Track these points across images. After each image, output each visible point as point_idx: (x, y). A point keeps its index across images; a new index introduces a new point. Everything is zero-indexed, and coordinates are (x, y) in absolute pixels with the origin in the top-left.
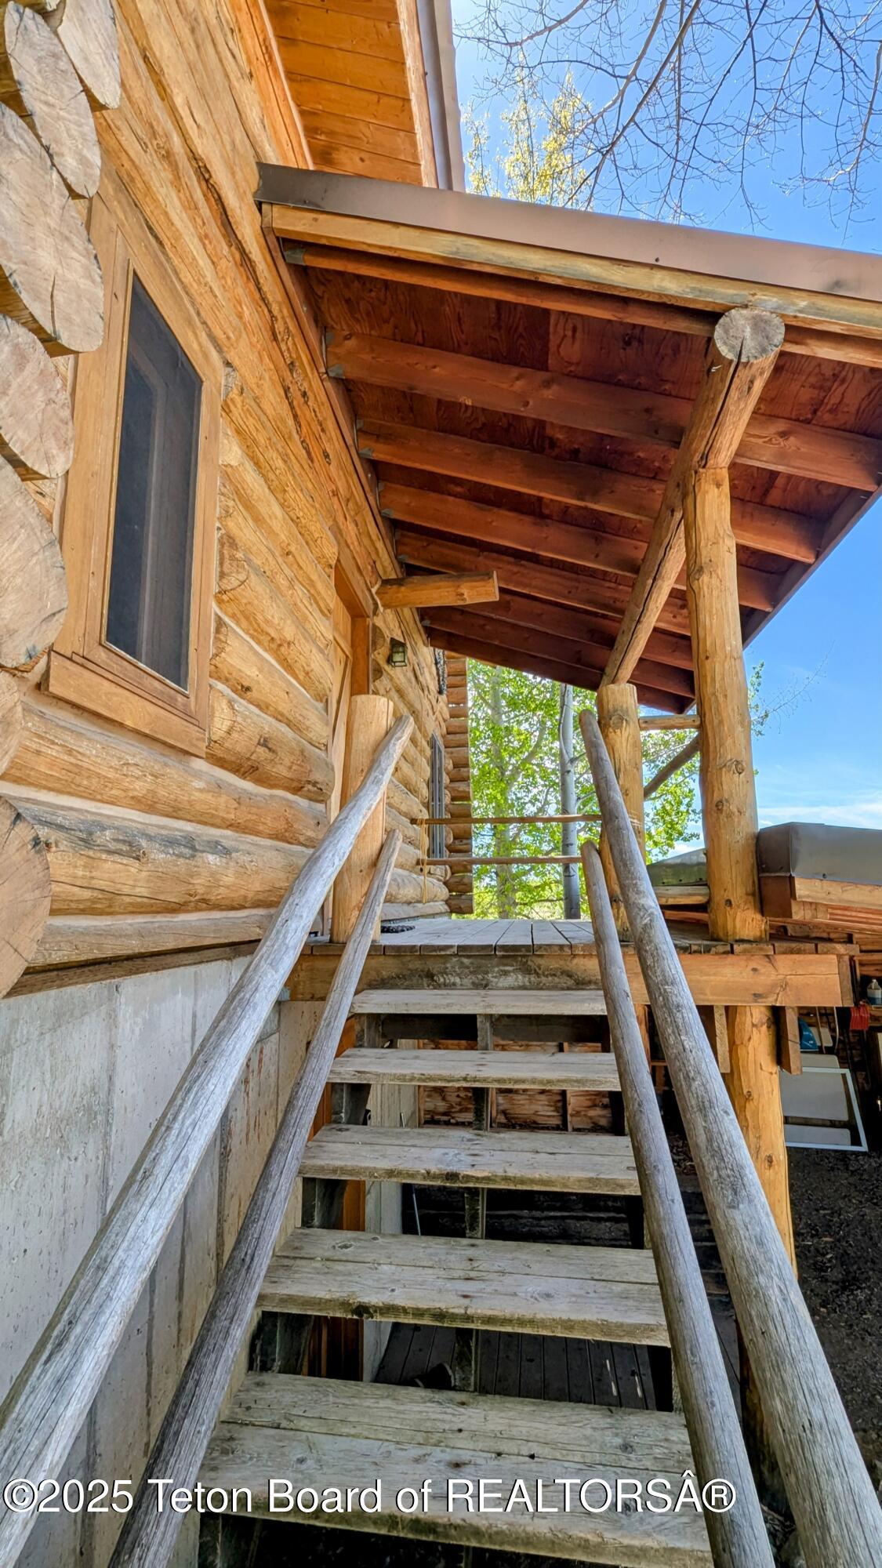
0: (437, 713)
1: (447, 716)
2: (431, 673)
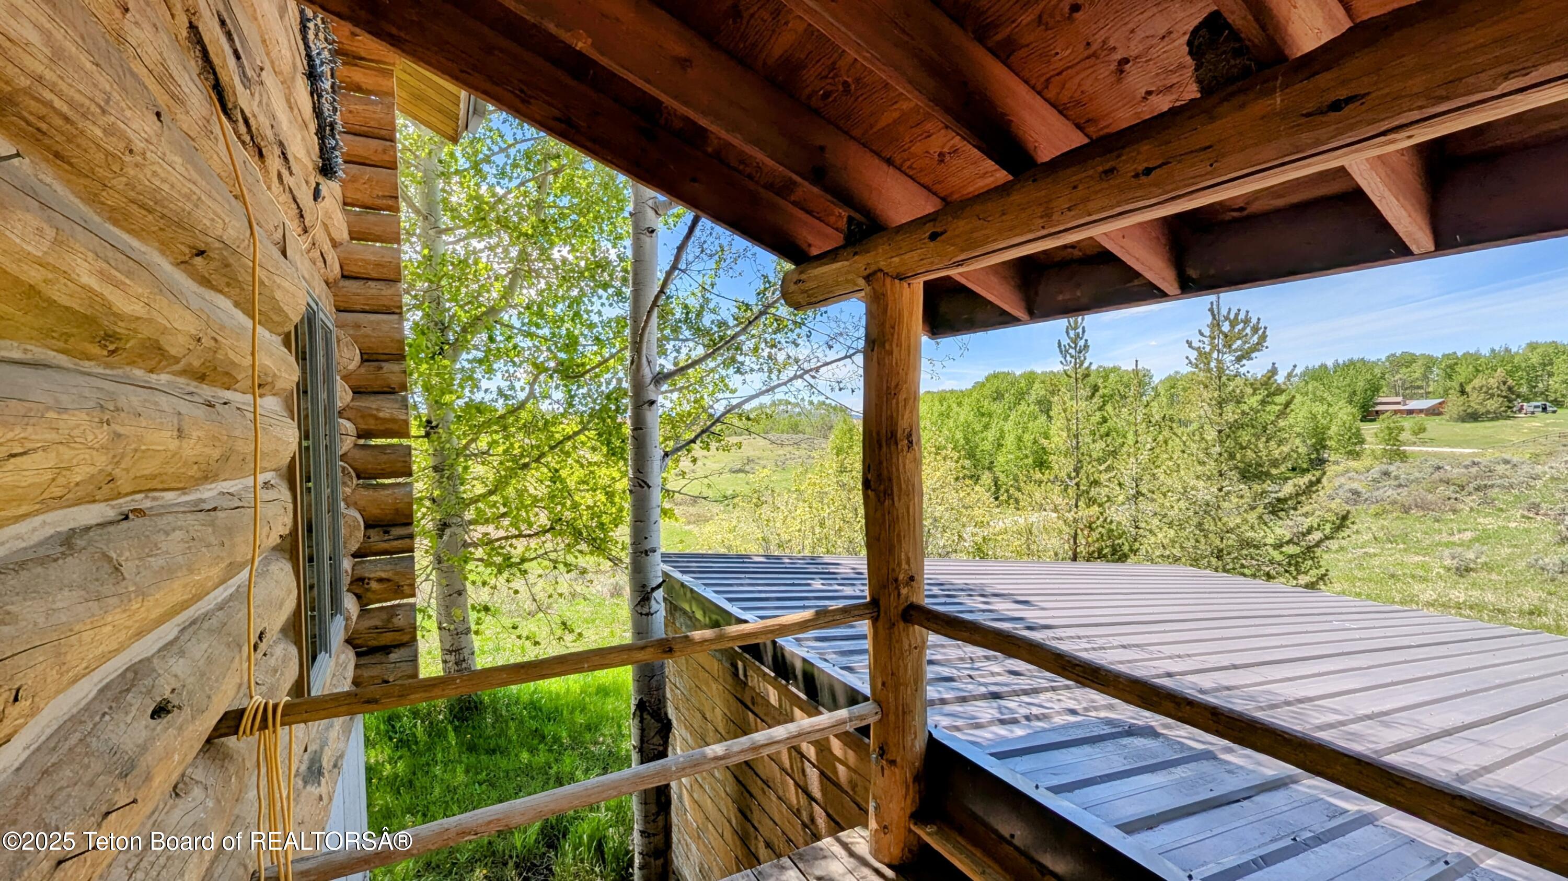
0: (318, 232)
1: (342, 234)
2: (291, 105)
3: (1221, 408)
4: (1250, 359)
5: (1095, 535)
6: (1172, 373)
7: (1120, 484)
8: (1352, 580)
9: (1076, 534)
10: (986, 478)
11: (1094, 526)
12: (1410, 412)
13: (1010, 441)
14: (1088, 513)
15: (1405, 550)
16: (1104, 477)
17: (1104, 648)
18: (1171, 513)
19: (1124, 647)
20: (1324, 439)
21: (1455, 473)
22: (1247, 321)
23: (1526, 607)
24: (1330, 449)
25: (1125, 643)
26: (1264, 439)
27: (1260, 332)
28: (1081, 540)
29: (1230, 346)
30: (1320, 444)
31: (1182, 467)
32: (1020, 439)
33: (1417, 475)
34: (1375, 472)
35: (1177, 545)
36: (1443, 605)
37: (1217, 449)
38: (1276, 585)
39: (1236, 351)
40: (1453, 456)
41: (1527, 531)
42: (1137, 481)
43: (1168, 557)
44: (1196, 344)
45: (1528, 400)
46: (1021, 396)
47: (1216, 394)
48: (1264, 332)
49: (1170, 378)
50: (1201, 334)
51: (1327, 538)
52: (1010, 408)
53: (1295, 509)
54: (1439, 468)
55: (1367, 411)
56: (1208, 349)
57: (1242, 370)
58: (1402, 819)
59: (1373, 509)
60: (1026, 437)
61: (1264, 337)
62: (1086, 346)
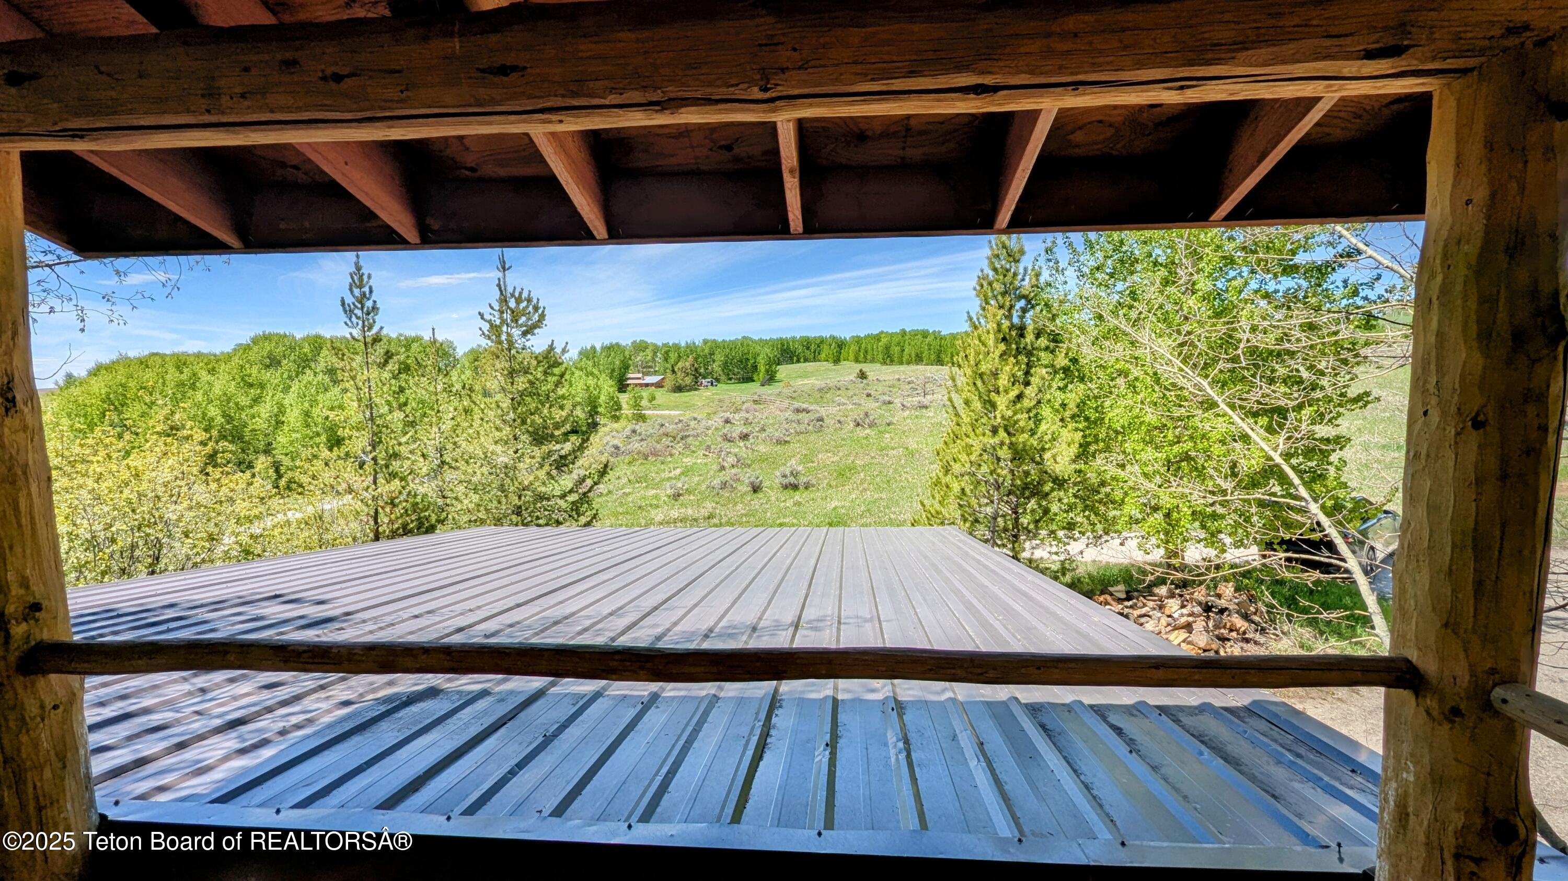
3: (512, 377)
4: (533, 334)
5: (399, 511)
6: (475, 346)
7: (423, 455)
8: (616, 515)
9: (376, 512)
10: (262, 463)
11: (397, 501)
12: (647, 385)
13: (293, 416)
14: (387, 488)
15: (647, 487)
16: (403, 450)
17: (393, 625)
18: (474, 479)
19: (416, 617)
20: (596, 407)
21: (670, 428)
22: (529, 300)
23: (706, 515)
24: (601, 414)
25: (416, 613)
26: (547, 405)
27: (540, 311)
28: (384, 519)
29: (517, 321)
30: (593, 412)
31: (482, 433)
32: (307, 414)
33: (652, 431)
34: (627, 431)
35: (482, 508)
36: (667, 523)
37: (512, 415)
38: (562, 528)
39: (521, 326)
40: (669, 416)
41: (706, 464)
42: (441, 450)
43: (476, 521)
44: (487, 317)
45: (704, 378)
46: (304, 363)
47: (507, 365)
48: (543, 312)
49: (472, 351)
50: (492, 308)
51: (596, 484)
52: (290, 377)
53: (573, 463)
54: (662, 425)
55: (621, 384)
56: (498, 322)
57: (528, 344)
58: (580, 684)
59: (628, 459)
60: (315, 412)
61: (542, 316)
62: (375, 308)
